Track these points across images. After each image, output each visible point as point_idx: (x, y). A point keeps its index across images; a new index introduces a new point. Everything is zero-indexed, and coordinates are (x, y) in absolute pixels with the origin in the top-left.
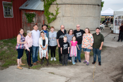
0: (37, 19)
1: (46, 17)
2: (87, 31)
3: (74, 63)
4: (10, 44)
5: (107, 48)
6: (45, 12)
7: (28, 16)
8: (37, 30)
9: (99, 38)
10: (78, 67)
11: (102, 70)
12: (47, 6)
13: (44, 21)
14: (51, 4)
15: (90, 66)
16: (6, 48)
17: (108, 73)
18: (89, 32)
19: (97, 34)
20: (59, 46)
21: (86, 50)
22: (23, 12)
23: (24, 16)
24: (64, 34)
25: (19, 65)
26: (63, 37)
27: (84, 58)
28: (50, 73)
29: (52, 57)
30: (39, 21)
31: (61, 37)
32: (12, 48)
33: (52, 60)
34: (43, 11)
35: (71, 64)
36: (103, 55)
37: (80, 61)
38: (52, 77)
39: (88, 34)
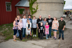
0: (25, 12)
1: (31, 11)
2: (55, 19)
3: (47, 38)
4: (9, 27)
5: (68, 29)
6: (30, 8)
7: (20, 10)
8: (25, 19)
9: (63, 23)
10: (50, 41)
11: (64, 43)
12: (31, 4)
13: (29, 13)
14: (33, 3)
15: (57, 40)
16: (7, 29)
17: (68, 45)
18: (56, 20)
19: (62, 21)
20: (38, 28)
21: (54, 30)
22: (17, 8)
23: (18, 10)
24: (41, 21)
25: (14, 39)
26: (41, 22)
27: (53, 35)
28: (32, 44)
29: (34, 34)
30: (26, 13)
31: (39, 22)
32: (10, 29)
33: (34, 36)
34: (29, 7)
35: (45, 38)
36: (65, 34)
37: (51, 37)
38: (34, 46)
39: (56, 21)
